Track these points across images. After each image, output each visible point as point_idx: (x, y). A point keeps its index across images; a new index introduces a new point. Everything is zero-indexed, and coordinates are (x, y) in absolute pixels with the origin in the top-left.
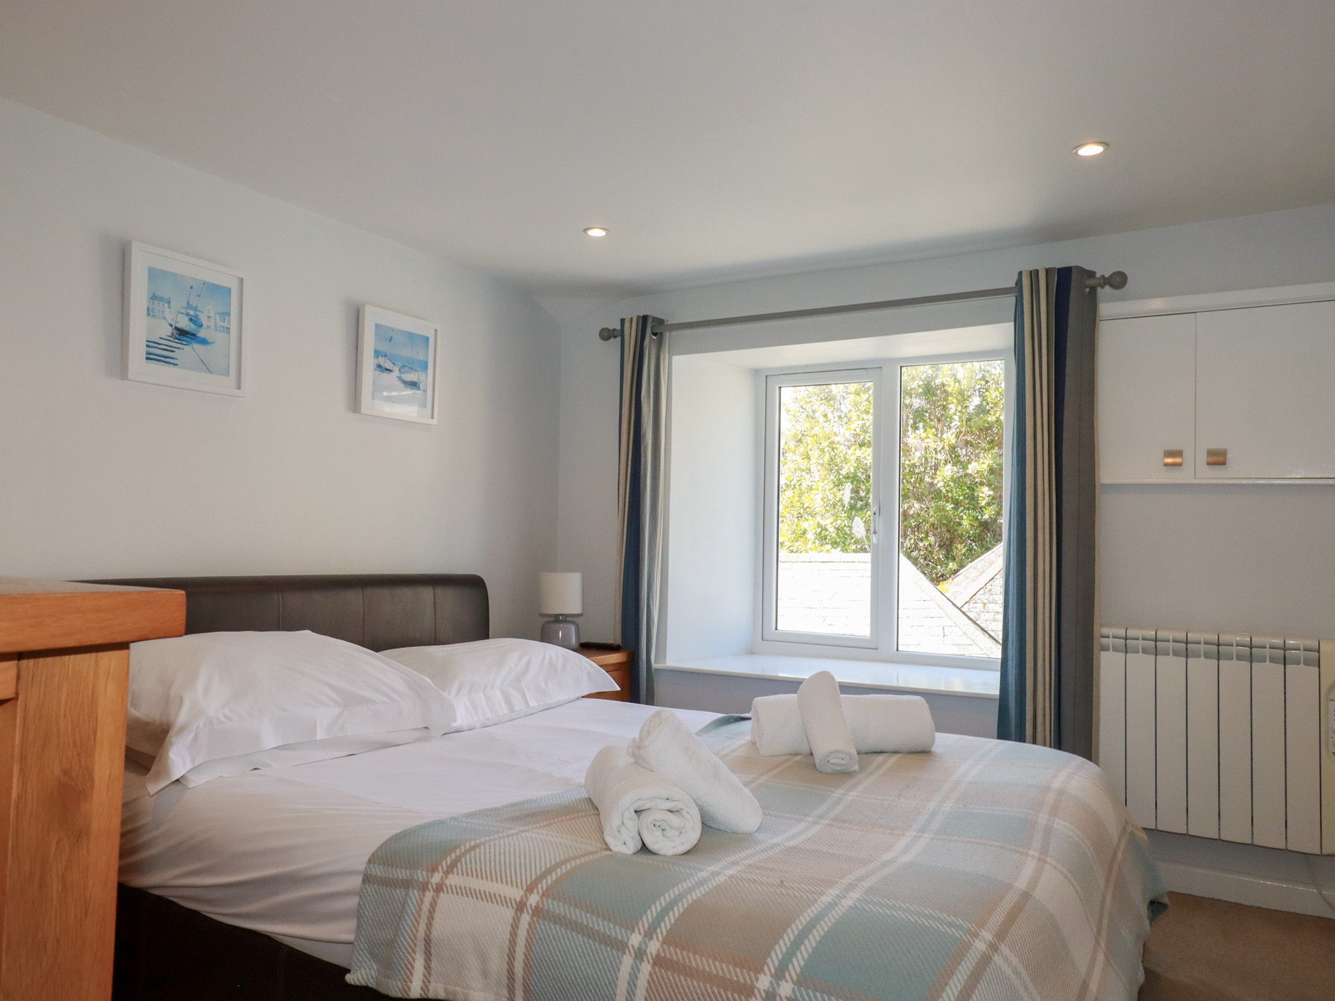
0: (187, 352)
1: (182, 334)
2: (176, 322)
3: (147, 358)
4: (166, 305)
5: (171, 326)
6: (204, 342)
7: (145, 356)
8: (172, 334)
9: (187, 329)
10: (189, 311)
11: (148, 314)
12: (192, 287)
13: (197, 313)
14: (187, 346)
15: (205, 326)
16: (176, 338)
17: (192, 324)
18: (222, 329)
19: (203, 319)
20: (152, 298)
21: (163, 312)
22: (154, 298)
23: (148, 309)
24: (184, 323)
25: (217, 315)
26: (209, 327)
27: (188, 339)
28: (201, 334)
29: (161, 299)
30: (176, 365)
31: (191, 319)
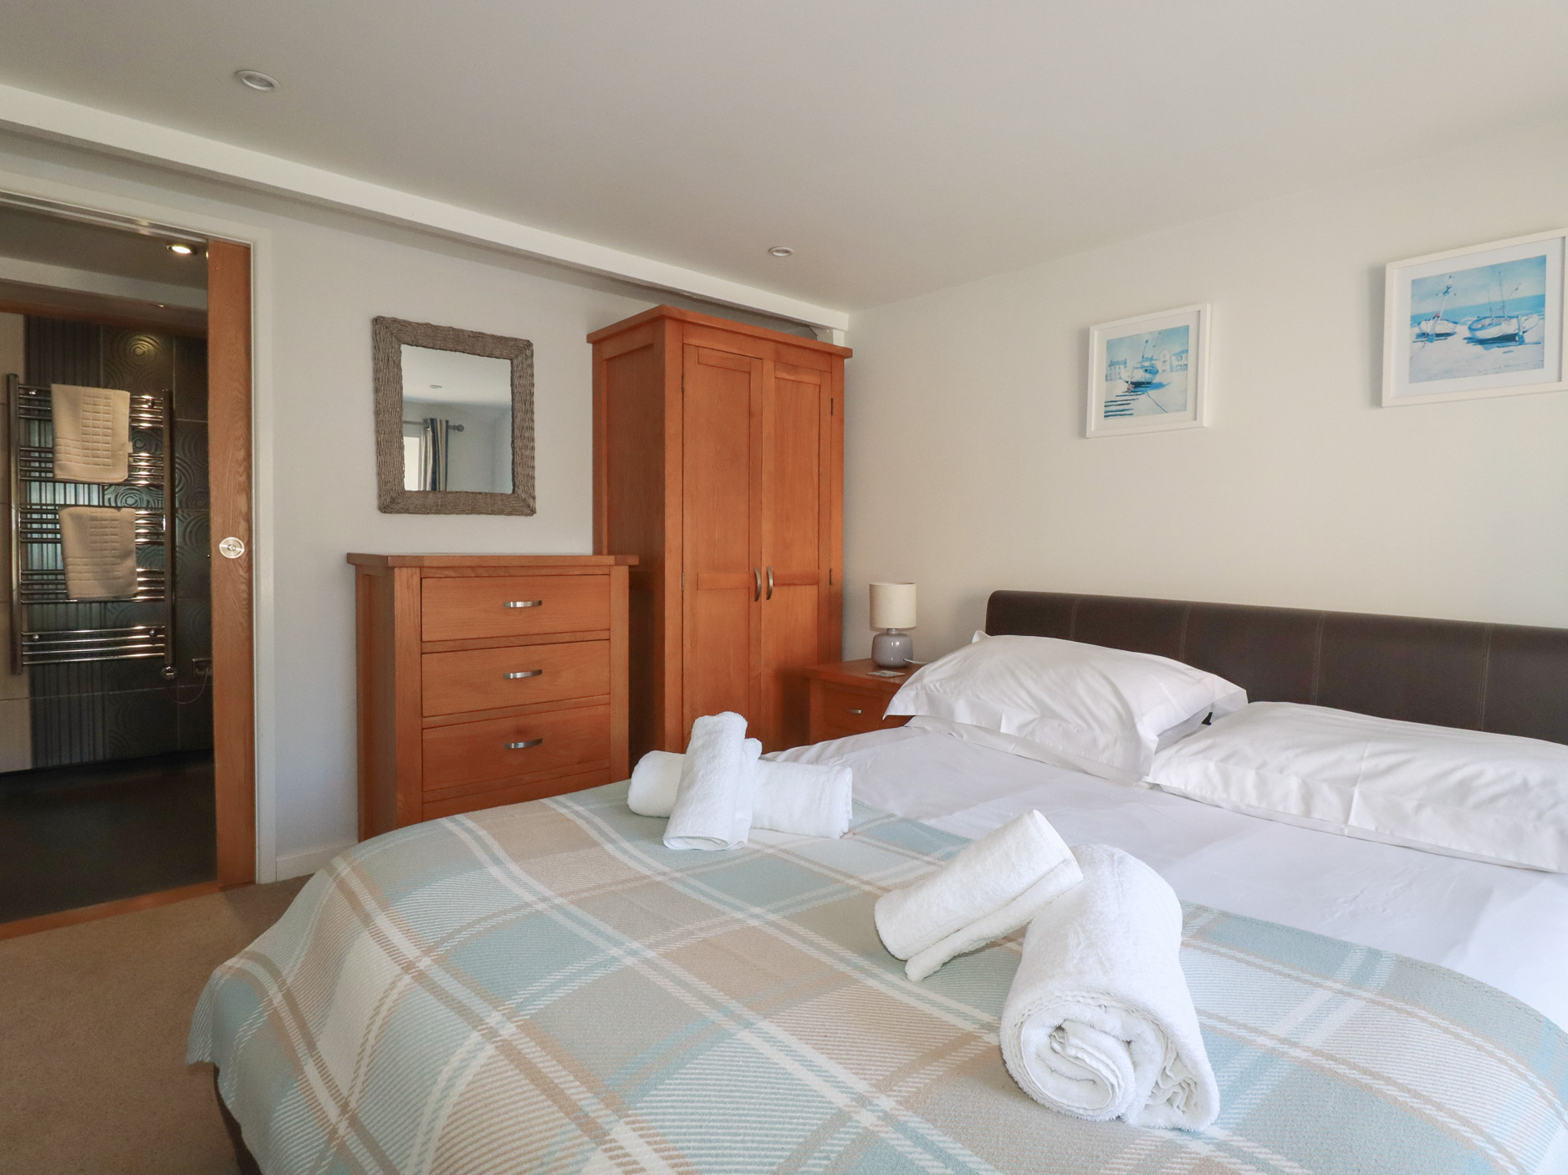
0: (1144, 399)
1: (1137, 385)
2: (1132, 378)
3: (1105, 416)
4: (1122, 366)
5: (1127, 382)
6: (1160, 386)
7: (1103, 415)
8: (1128, 389)
9: (1143, 380)
10: (1143, 364)
11: (1107, 380)
12: (1147, 342)
13: (1153, 362)
14: (1143, 396)
15: (1160, 371)
16: (1132, 392)
17: (1147, 374)
18: (1179, 367)
19: (1159, 365)
20: (1110, 366)
21: (1119, 373)
22: (1112, 364)
23: (1106, 376)
24: (1140, 376)
25: (1173, 358)
26: (1164, 371)
27: (1143, 389)
28: (1156, 380)
29: (1118, 363)
30: (1132, 414)
31: (1146, 370)
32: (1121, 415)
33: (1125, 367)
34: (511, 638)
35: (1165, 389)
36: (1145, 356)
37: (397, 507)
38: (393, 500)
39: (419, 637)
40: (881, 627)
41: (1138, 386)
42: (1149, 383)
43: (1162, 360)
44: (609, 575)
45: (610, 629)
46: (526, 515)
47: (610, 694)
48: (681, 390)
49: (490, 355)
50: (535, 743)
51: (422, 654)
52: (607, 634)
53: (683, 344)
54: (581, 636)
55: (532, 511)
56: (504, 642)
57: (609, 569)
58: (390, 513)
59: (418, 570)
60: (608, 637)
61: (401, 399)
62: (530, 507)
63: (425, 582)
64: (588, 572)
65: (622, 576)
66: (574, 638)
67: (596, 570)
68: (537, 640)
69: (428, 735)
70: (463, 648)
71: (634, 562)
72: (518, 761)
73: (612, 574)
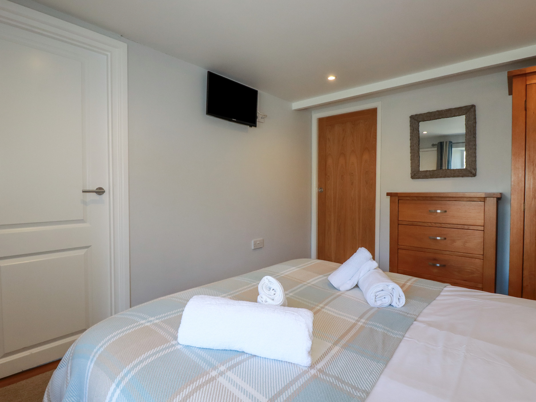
34: (433, 224)
37: (416, 177)
38: (415, 175)
39: (397, 218)
44: (484, 202)
45: (484, 226)
46: (472, 177)
47: (483, 255)
48: (524, 109)
49: (455, 116)
50: (443, 266)
51: (398, 224)
52: (482, 228)
53: (526, 85)
54: (466, 227)
55: (474, 175)
56: (430, 224)
57: (484, 199)
58: (414, 179)
59: (397, 197)
60: (483, 230)
61: (419, 141)
62: (472, 173)
63: (400, 201)
64: (470, 200)
65: (492, 203)
66: (464, 227)
67: (475, 199)
68: (443, 225)
69: (400, 251)
70: (412, 224)
71: (499, 196)
72: (435, 271)
73: (486, 201)
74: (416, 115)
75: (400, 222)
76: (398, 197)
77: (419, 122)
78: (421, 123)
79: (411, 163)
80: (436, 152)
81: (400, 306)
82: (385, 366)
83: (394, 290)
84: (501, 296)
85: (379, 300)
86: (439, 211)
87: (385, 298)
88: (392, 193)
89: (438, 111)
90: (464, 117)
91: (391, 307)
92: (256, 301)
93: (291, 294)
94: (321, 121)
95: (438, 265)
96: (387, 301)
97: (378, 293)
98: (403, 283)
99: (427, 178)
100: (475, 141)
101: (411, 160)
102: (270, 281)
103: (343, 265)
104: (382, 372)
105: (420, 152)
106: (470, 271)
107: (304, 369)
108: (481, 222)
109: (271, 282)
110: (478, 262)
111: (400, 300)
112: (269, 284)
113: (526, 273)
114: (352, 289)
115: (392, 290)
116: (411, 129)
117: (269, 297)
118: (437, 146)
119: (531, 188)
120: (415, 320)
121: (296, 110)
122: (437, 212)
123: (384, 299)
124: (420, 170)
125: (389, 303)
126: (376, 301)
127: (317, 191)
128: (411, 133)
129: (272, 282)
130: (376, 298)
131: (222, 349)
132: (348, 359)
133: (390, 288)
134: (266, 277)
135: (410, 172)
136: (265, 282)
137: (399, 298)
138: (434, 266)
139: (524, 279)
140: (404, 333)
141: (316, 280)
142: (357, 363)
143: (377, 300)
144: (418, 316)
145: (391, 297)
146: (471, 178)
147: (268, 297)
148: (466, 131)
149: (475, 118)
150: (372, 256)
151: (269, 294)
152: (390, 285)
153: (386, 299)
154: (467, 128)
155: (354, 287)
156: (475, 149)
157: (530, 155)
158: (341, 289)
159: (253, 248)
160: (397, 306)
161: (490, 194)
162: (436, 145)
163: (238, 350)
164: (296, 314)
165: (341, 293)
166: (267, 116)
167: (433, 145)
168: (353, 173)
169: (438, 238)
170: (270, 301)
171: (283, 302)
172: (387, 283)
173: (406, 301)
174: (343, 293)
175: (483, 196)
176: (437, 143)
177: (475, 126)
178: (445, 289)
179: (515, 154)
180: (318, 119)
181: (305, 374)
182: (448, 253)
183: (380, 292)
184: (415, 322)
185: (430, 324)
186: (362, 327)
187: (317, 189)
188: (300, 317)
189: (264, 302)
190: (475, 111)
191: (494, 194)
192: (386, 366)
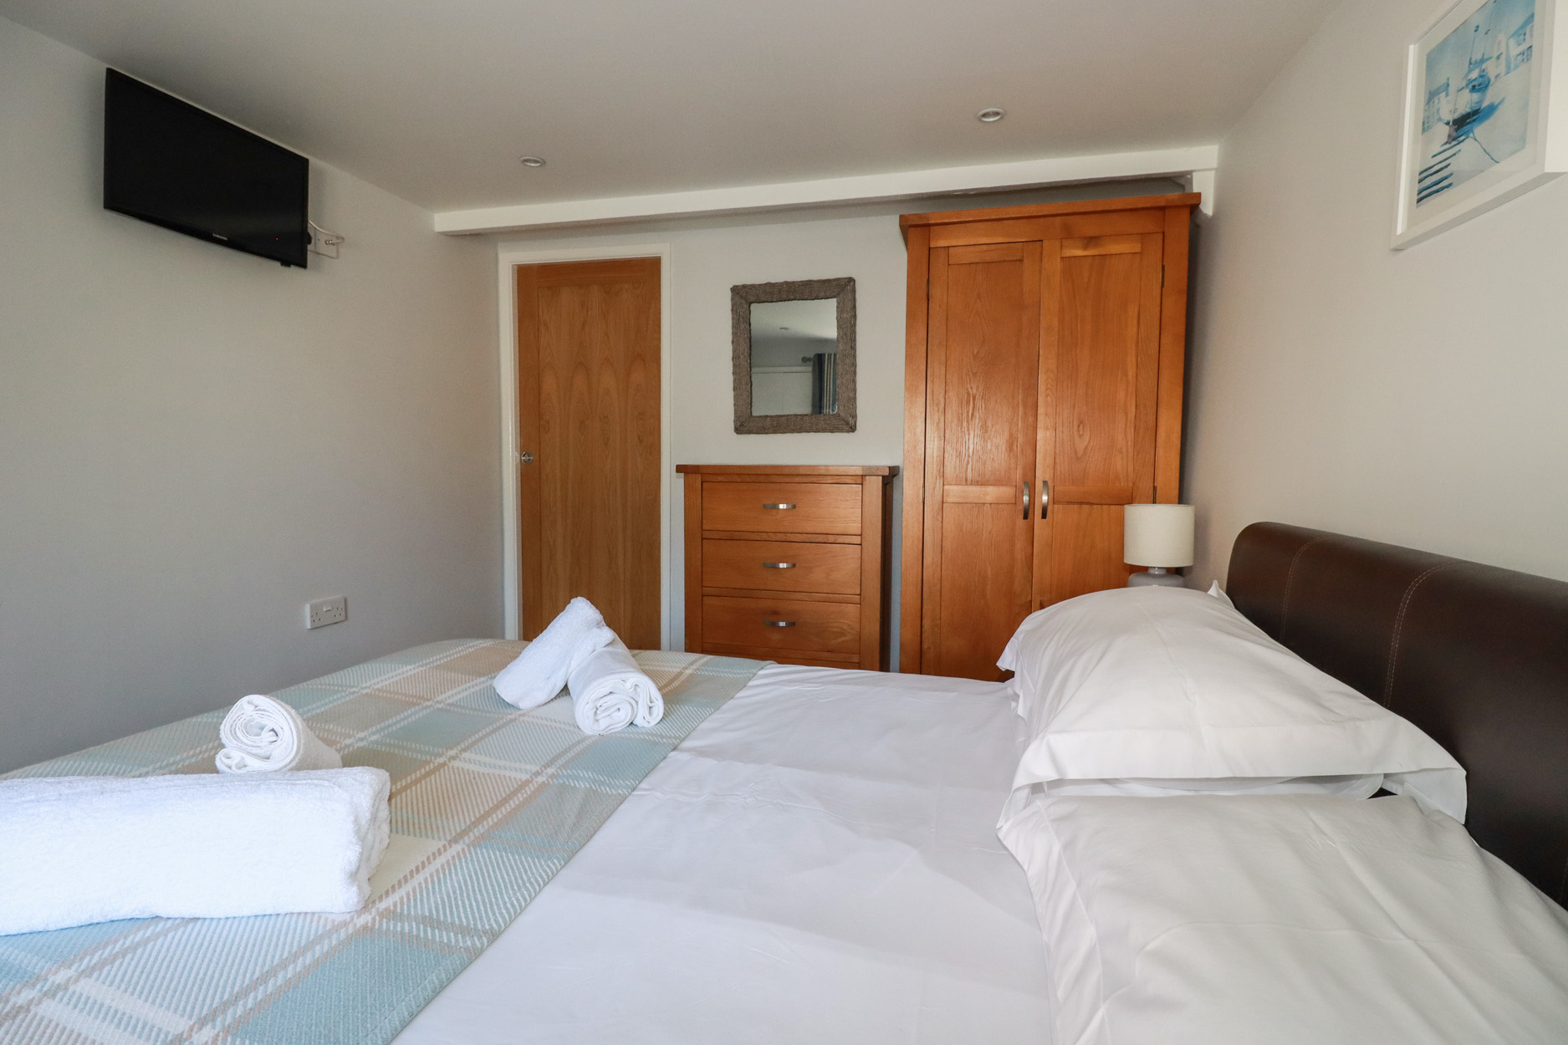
0: (1468, 148)
1: (1460, 125)
2: (1455, 111)
3: (1418, 201)
4: (1443, 96)
5: (1448, 123)
6: (1490, 110)
7: (1415, 201)
8: (1449, 136)
9: (1469, 109)
10: (1471, 76)
11: (1423, 131)
12: (1477, 29)
13: (1483, 66)
14: (1467, 141)
15: (1492, 81)
16: (1453, 139)
17: (1474, 95)
18: (1519, 58)
19: (1491, 70)
20: (1427, 103)
21: (1439, 111)
22: (1430, 98)
23: (1422, 124)
24: (1465, 103)
25: (1512, 43)
27: (1469, 126)
28: (1487, 100)
29: (1438, 91)
30: (1450, 185)
31: (1474, 87)
32: (1437, 191)
33: (1447, 95)
34: (771, 534)
35: (1497, 113)
36: (1473, 60)
38: (741, 425)
39: (700, 525)
40: (1129, 563)
41: (1462, 124)
42: (1476, 112)
43: (1495, 56)
44: (862, 484)
45: (861, 535)
46: (848, 432)
47: (860, 595)
48: (925, 297)
49: (817, 298)
50: (791, 625)
51: (702, 539)
52: (857, 540)
53: (930, 248)
54: (831, 538)
55: (851, 428)
56: (764, 536)
57: (861, 479)
58: (741, 433)
59: (700, 476)
60: (859, 543)
61: (750, 346)
62: (848, 424)
63: (704, 484)
64: (839, 481)
65: (875, 486)
66: (825, 539)
67: (847, 480)
68: (792, 537)
69: (707, 600)
70: (732, 538)
71: (886, 473)
72: (776, 637)
73: (865, 483)
74: (744, 286)
75: (706, 534)
76: (702, 474)
77: (751, 303)
78: (753, 306)
79: (735, 396)
80: (810, 375)
81: (653, 723)
82: (563, 863)
83: (639, 690)
84: (854, 673)
85: (603, 718)
86: (782, 506)
87: (619, 709)
88: (687, 466)
89: (786, 283)
90: (833, 302)
91: (632, 729)
92: (208, 767)
93: (374, 738)
94: (526, 276)
95: (782, 624)
96: (621, 718)
97: (601, 702)
98: (679, 670)
99: (767, 433)
100: (854, 356)
101: (734, 390)
102: (262, 708)
103: (531, 643)
104: (549, 880)
105: (753, 375)
106: (838, 630)
107: (339, 919)
108: (855, 527)
109: (263, 710)
110: (852, 609)
111: (653, 709)
112: (255, 716)
113: (927, 623)
114: (552, 700)
115: (635, 689)
116: (733, 319)
117: (253, 752)
118: (812, 363)
119: (935, 456)
120: (675, 749)
121: (447, 235)
122: (778, 509)
123: (617, 714)
124: (755, 413)
125: (628, 720)
126: (597, 720)
127: (518, 460)
128: (733, 326)
129: (267, 709)
130: (596, 712)
131: (80, 924)
132: (475, 869)
133: (628, 685)
134: (246, 699)
135: (732, 417)
136: (243, 712)
137: (651, 705)
138: (774, 625)
139: (924, 636)
140: (637, 782)
141: (462, 692)
142: (494, 871)
143: (599, 717)
144: (683, 740)
145: (632, 707)
146: (847, 434)
147: (249, 753)
148: (839, 334)
149: (854, 307)
150: (602, 617)
151: (254, 744)
152: (630, 679)
153: (622, 713)
154: (839, 327)
155: (558, 696)
156: (855, 373)
157: (933, 391)
158: (521, 706)
159: (309, 626)
160: (646, 725)
161: (870, 468)
162: (809, 360)
163: (135, 915)
164: (326, 783)
165: (520, 715)
166: (343, 239)
167: (805, 360)
168: (607, 417)
169: (782, 565)
170: (255, 764)
171: (297, 760)
172: (623, 676)
173: (665, 709)
174: (524, 715)
175: (860, 473)
176: (812, 356)
177: (855, 324)
178: (761, 672)
179: (910, 388)
180: (516, 267)
181: (337, 931)
182: (799, 596)
183: (605, 699)
184: (672, 754)
185: (701, 752)
186: (543, 786)
187: (518, 455)
188: (336, 789)
189: (234, 768)
190: (854, 291)
191: (878, 468)
192: (566, 864)
